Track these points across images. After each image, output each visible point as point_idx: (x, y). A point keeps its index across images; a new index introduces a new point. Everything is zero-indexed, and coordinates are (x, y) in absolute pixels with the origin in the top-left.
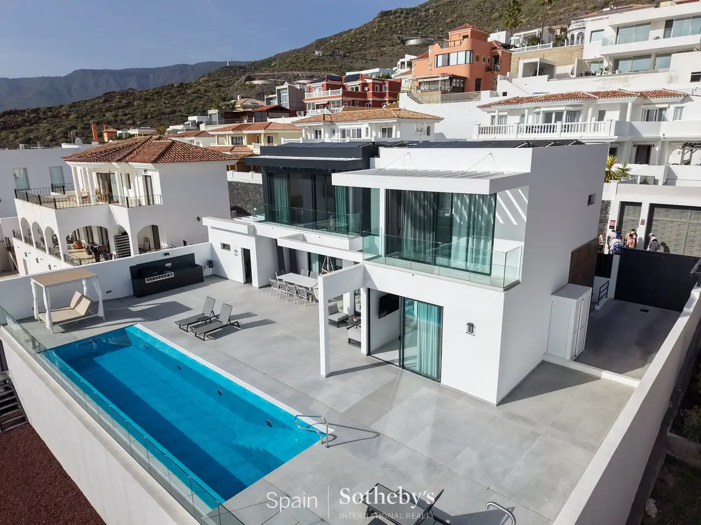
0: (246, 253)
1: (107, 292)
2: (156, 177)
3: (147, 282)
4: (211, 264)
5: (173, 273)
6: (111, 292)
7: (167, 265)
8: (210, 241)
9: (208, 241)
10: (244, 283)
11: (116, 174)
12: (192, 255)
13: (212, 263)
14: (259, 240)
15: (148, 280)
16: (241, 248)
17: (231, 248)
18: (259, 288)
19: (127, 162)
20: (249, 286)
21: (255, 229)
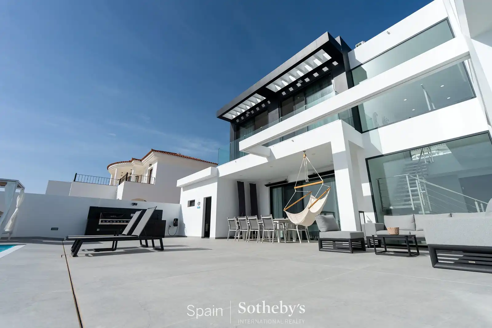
0: (208, 201)
1: (52, 229)
3: (100, 223)
4: (176, 222)
6: (57, 229)
8: (180, 203)
10: (202, 237)
13: (177, 220)
14: (222, 181)
15: (102, 222)
16: (204, 198)
17: (196, 203)
18: (216, 238)
19: (141, 161)
20: (206, 239)
21: (218, 170)
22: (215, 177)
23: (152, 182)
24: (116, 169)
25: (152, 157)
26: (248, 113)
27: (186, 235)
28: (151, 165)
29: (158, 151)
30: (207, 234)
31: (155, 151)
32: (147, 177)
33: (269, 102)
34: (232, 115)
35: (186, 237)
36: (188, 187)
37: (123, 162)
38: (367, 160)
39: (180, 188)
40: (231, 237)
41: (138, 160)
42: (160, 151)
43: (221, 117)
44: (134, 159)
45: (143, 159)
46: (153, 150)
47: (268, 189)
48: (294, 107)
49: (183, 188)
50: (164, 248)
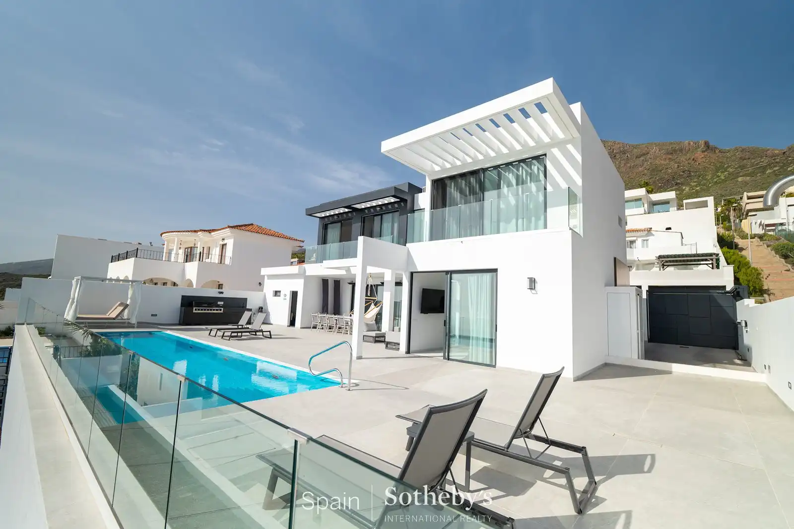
0: (294, 295)
1: (152, 315)
2: (230, 243)
3: (194, 311)
4: (261, 310)
6: (156, 315)
7: (219, 303)
8: (264, 291)
9: (263, 291)
10: (288, 326)
11: (198, 248)
12: (245, 299)
13: (262, 308)
14: (308, 279)
15: (196, 310)
16: (291, 291)
17: (282, 294)
18: (301, 328)
19: (209, 232)
20: (291, 328)
21: (305, 269)
22: (302, 275)
23: (227, 261)
24: (176, 239)
25: (227, 233)
27: (272, 322)
28: (223, 239)
29: (234, 227)
30: (292, 323)
34: (322, 215)
35: (272, 324)
36: (272, 277)
37: (185, 231)
39: (264, 277)
40: (315, 327)
41: (206, 231)
43: (310, 215)
44: (202, 230)
46: (229, 227)
47: (350, 287)
49: (267, 276)
50: (272, 336)
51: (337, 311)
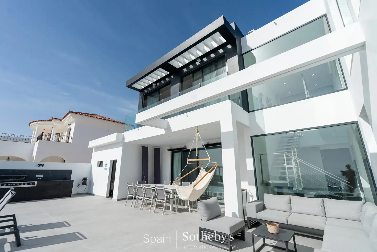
0: (114, 163)
4: (85, 181)
5: (36, 182)
7: (37, 176)
8: (92, 162)
10: (107, 197)
12: (70, 172)
16: (111, 161)
17: (104, 164)
18: (118, 200)
19: (61, 120)
20: (110, 199)
21: (124, 136)
22: (121, 142)
24: (37, 127)
25: (70, 118)
26: (154, 85)
27: (94, 192)
28: (70, 124)
29: (75, 113)
30: (111, 194)
31: (73, 112)
32: (66, 136)
33: (172, 77)
34: (141, 85)
35: (94, 195)
36: (98, 148)
37: (44, 120)
38: (252, 137)
39: (91, 149)
41: (58, 119)
42: (78, 113)
43: (130, 86)
44: (54, 118)
45: (63, 118)
46: (70, 112)
47: (170, 153)
48: (193, 82)
49: (95, 148)
51: (158, 180)
